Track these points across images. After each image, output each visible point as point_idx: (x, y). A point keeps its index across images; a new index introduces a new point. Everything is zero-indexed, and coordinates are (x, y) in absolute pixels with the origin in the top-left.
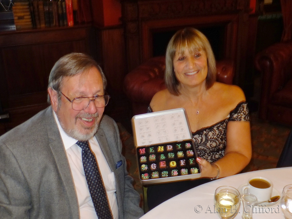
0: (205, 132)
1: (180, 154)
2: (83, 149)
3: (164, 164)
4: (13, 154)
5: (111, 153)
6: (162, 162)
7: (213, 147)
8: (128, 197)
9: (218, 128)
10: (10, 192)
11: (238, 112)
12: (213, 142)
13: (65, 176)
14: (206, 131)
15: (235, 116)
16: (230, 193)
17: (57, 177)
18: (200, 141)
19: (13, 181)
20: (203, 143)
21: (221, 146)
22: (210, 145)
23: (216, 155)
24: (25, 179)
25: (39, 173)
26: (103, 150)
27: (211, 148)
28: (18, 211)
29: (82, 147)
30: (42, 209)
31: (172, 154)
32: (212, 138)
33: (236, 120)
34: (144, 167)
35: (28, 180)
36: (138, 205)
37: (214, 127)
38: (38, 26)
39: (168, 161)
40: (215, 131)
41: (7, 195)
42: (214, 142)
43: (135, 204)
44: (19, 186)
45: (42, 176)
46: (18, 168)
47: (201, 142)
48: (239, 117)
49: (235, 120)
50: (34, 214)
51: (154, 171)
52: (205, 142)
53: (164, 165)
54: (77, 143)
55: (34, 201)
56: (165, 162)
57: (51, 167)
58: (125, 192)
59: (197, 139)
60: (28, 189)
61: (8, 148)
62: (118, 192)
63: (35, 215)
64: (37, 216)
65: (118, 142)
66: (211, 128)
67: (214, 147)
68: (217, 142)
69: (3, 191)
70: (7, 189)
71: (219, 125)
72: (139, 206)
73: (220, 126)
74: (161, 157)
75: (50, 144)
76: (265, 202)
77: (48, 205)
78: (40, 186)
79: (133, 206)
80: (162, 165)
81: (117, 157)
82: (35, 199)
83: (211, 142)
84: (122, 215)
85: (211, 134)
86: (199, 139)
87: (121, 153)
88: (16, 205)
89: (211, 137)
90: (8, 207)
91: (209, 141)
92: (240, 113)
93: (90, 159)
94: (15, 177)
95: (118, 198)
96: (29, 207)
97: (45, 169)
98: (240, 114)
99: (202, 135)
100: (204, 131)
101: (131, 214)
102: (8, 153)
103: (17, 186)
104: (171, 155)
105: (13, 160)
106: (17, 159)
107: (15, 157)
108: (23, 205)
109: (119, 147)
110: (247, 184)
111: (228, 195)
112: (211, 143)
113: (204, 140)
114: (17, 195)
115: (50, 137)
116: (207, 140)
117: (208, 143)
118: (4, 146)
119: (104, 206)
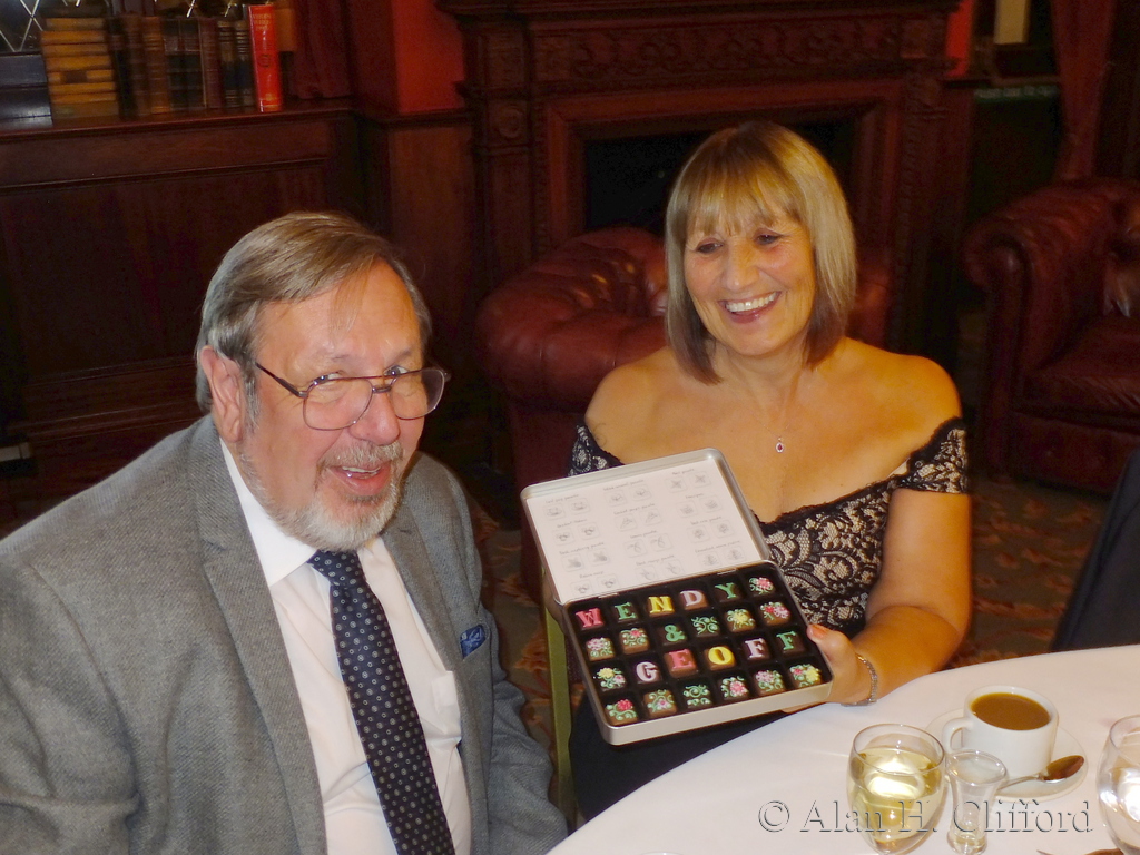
0: (810, 523)
1: (739, 618)
2: (337, 584)
3: (683, 659)
4: (61, 603)
5: (443, 600)
6: (674, 655)
7: (834, 582)
8: (505, 764)
9: (859, 511)
10: (52, 750)
11: (938, 457)
12: (837, 563)
13: (267, 686)
14: (814, 519)
15: (926, 471)
16: (907, 751)
17: (235, 693)
18: (788, 557)
19: (62, 710)
20: (797, 566)
21: (866, 575)
22: (827, 572)
23: (840, 609)
24: (114, 700)
25: (164, 676)
26: (411, 584)
27: (826, 583)
28: (82, 821)
29: (332, 574)
30: (180, 815)
31: (707, 620)
32: (835, 545)
33: (929, 488)
34: (611, 678)
35: (124, 704)
36: (542, 792)
37: (846, 505)
38: (143, 112)
39: (697, 646)
40: (848, 519)
41: (40, 761)
42: (840, 563)
43: (531, 789)
44: (87, 729)
45: (178, 689)
46: (84, 658)
47: (791, 561)
48: (940, 477)
49: (924, 489)
50: (148, 832)
51: (652, 687)
52: (806, 559)
53: (685, 664)
54: (311, 561)
55: (146, 784)
56: (685, 651)
57: (213, 651)
58: (492, 744)
59: (779, 550)
60: (125, 739)
61: (40, 579)
62: (467, 748)
63: (150, 836)
64: (160, 841)
65: (466, 557)
66: (833, 510)
67: (840, 581)
68: (852, 561)
69: (22, 746)
70: (38, 738)
71: (863, 500)
72: (546, 797)
73: (868, 502)
74: (669, 638)
75: (207, 565)
76: (1030, 778)
77: (202, 799)
78: (168, 724)
79: (526, 797)
80: (680, 663)
81: (465, 613)
82: (150, 778)
83: (829, 561)
84: (485, 834)
85: (831, 529)
86: (787, 548)
87: (476, 597)
88: (75, 799)
89: (831, 544)
90: (43, 807)
91: (823, 559)
92: (942, 462)
93: (363, 619)
94: (71, 692)
95: (470, 771)
96: (128, 807)
97: (189, 660)
98: (941, 468)
99: (797, 532)
100: (807, 520)
101: (516, 828)
102: (42, 598)
103: (78, 726)
104: (706, 626)
105: (63, 626)
106: (79, 621)
107: (69, 614)
108: (106, 799)
109: (471, 577)
110: (960, 713)
111: (900, 757)
112: (829, 567)
113: (804, 553)
114: (81, 764)
115: (206, 537)
116: (816, 553)
117: (816, 566)
118: (26, 572)
119: (417, 800)
